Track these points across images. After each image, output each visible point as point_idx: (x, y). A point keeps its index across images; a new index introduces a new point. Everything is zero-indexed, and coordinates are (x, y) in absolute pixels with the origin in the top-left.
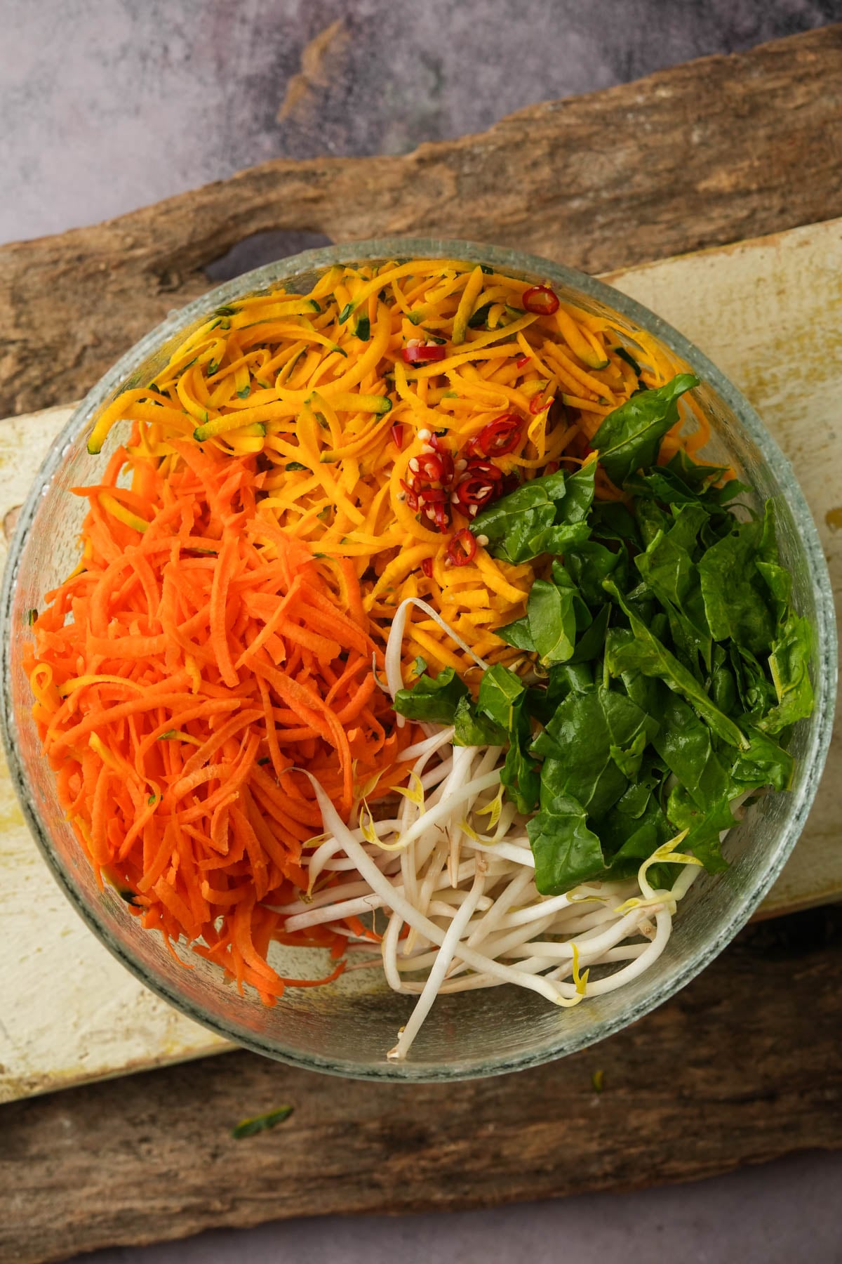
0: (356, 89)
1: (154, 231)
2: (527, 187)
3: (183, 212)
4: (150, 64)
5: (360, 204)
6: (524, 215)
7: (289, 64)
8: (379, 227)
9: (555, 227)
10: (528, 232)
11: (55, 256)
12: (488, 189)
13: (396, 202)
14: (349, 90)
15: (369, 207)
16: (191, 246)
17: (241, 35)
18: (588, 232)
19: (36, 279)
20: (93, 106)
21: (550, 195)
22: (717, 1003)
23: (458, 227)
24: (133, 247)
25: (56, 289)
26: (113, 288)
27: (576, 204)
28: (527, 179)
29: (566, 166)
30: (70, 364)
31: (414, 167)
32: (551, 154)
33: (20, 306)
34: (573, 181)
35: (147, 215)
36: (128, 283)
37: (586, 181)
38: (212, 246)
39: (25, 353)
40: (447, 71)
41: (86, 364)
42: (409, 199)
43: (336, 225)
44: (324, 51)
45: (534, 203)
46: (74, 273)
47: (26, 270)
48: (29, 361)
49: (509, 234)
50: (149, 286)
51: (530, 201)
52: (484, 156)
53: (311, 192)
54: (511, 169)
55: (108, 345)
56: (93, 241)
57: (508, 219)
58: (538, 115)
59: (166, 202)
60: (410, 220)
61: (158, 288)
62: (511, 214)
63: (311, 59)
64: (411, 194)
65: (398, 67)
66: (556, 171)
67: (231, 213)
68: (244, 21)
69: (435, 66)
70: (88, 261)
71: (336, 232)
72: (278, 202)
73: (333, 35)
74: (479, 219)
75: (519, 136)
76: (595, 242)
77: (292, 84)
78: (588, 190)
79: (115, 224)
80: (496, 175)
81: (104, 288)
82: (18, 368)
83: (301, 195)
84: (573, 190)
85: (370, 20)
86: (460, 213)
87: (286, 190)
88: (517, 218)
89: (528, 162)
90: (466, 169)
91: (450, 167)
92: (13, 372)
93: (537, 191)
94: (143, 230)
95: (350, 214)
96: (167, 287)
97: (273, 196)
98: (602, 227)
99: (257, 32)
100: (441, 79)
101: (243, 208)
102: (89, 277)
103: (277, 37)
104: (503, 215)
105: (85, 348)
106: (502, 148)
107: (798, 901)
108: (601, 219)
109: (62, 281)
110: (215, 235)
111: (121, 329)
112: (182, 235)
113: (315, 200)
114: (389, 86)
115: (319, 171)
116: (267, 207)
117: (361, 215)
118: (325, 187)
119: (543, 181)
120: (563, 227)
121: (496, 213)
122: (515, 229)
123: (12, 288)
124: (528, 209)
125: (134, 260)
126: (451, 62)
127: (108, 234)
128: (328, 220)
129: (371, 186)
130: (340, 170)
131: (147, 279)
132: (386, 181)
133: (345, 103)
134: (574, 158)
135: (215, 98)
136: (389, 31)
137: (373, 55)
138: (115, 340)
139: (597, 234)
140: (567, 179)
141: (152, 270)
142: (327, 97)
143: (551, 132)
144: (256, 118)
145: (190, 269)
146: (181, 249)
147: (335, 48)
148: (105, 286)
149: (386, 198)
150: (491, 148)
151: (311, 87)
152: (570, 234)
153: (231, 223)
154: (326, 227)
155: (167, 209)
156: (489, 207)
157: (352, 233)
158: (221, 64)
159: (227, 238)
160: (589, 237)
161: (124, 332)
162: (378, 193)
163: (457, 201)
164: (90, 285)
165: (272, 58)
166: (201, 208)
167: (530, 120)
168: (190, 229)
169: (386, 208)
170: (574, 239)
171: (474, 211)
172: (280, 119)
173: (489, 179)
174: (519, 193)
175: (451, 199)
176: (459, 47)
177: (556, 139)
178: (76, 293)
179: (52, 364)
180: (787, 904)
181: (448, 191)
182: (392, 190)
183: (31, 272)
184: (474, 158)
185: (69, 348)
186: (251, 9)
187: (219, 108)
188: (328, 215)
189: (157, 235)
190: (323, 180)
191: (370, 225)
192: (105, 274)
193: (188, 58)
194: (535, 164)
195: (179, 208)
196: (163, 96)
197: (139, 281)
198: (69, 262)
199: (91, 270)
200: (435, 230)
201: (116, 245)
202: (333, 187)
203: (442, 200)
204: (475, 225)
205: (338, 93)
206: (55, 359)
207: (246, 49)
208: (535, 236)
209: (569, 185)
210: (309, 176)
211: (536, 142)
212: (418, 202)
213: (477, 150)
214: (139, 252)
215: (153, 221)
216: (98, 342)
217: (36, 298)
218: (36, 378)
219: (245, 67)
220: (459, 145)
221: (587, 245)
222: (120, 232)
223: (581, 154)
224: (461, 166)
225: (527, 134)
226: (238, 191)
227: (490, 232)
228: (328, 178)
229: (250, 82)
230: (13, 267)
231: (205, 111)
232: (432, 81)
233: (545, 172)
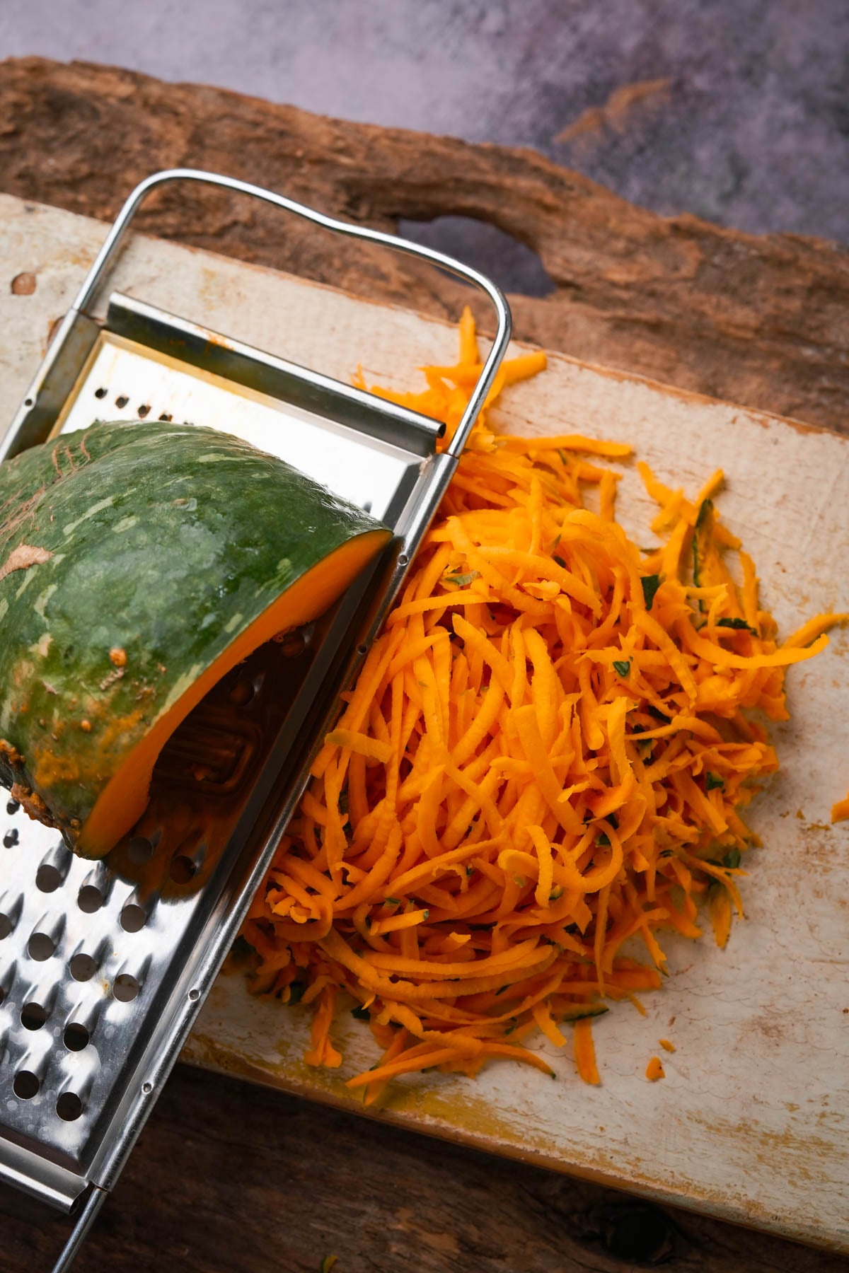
0: (649, 153)
1: (370, 149)
2: (768, 308)
3: (410, 148)
4: (458, 21)
5: (591, 237)
6: (749, 335)
7: (596, 93)
8: (597, 269)
9: (774, 364)
10: (745, 355)
11: (259, 118)
12: (726, 290)
13: (627, 255)
14: (641, 150)
15: (598, 246)
16: (398, 183)
17: (565, 41)
18: (806, 389)
19: (227, 131)
20: (380, 29)
21: (787, 328)
22: (502, 1257)
23: (677, 310)
24: (341, 151)
25: (241, 152)
26: (299, 181)
27: (808, 352)
28: (773, 301)
29: (818, 310)
30: (211, 230)
31: (665, 231)
32: (811, 291)
33: (197, 148)
34: (817, 328)
35: (372, 132)
36: (315, 184)
37: (831, 336)
38: (420, 196)
39: (173, 196)
40: (750, 185)
41: (228, 239)
42: (642, 258)
43: (555, 245)
44: (637, 100)
45: (767, 328)
46: (266, 145)
47: (222, 117)
48: (173, 206)
49: (724, 347)
50: (334, 199)
51: (763, 324)
52: (742, 257)
53: (549, 198)
54: (761, 283)
55: (260, 233)
56: (304, 126)
57: (732, 330)
58: (818, 246)
59: (400, 132)
60: (632, 278)
61: (342, 207)
62: (738, 327)
63: (620, 100)
64: (646, 253)
65: (703, 154)
66: (806, 309)
67: (457, 174)
68: (575, 29)
69: (740, 172)
70: (288, 140)
71: (551, 253)
72: (510, 190)
73: (654, 91)
74: (702, 315)
75: (787, 255)
76: (807, 401)
77: (587, 114)
78: (829, 345)
79: (336, 123)
80: (743, 281)
81: (288, 176)
82: (158, 206)
83: (537, 195)
84: (813, 336)
85: (700, 95)
86: (685, 297)
87: (524, 183)
88: (741, 334)
89: (783, 285)
90: (717, 260)
91: (702, 249)
92: (151, 207)
93: (776, 318)
94: (361, 142)
95: (576, 242)
96: (352, 212)
97: (508, 182)
98: (823, 391)
99: (581, 46)
100: (738, 189)
101: (472, 176)
102: (281, 157)
103: (599, 62)
104: (728, 323)
105: (235, 223)
106: (764, 259)
107: (641, 1181)
108: (825, 382)
109: (252, 147)
110: (429, 187)
111: (282, 223)
112: (395, 169)
113: (549, 209)
114: (683, 168)
115: (569, 183)
116: (496, 190)
117: (586, 248)
118: (566, 201)
119: (788, 311)
120: (783, 368)
121: (722, 317)
122: (734, 344)
123: (198, 127)
124: (757, 331)
125: (334, 165)
126: (758, 176)
127: (323, 127)
128: (549, 236)
129: (613, 223)
130: (589, 194)
131: (337, 191)
132: (632, 229)
133: (629, 159)
134: (831, 307)
135: (504, 86)
136: (712, 115)
137: (684, 130)
138: (270, 232)
139: (813, 396)
140: (813, 323)
141: (347, 185)
142: (615, 143)
143: (822, 269)
144: (533, 126)
145: (386, 209)
146: (388, 180)
147: (650, 103)
148: (292, 175)
149: (620, 245)
150: (754, 252)
151: (604, 126)
152: (786, 381)
153: (451, 184)
154: (544, 243)
155: (396, 137)
156: (718, 307)
157: (567, 261)
158: (529, 57)
159: (440, 197)
160: (803, 394)
161: (284, 229)
162: (615, 235)
163: (690, 284)
164: (277, 165)
165: (581, 79)
166: (430, 154)
167: (807, 247)
168: (407, 166)
169: (615, 255)
170: (787, 388)
171: (701, 303)
172: (557, 140)
173: (734, 281)
174: (757, 311)
175: (685, 279)
176: (774, 168)
177: (824, 278)
178: (258, 165)
179: (194, 221)
180: (628, 1178)
181: (687, 270)
182: (631, 240)
183: (226, 122)
184: (730, 253)
185: (220, 215)
186: (589, 21)
187: (502, 98)
188: (552, 231)
189: (371, 153)
190: (566, 193)
191: (589, 263)
192: (298, 162)
193: (499, 34)
194: (788, 292)
195: (409, 142)
196: (454, 56)
197: (327, 188)
198: (270, 131)
199: (287, 151)
200: (651, 301)
201: (325, 140)
202: (572, 206)
203: (676, 275)
204: (695, 318)
205: (628, 146)
206: (199, 218)
207: (562, 56)
208: (749, 363)
209: (811, 329)
210: (554, 182)
211: (802, 271)
212: (651, 266)
213: (737, 247)
214: (344, 160)
215: (375, 139)
216: (251, 224)
217: (216, 148)
218: (170, 226)
219: (551, 72)
220: (723, 233)
221: (797, 401)
222: (337, 132)
223: (841, 307)
224: (714, 254)
225: (796, 259)
226: (476, 158)
227: (706, 333)
228: (573, 194)
229: (547, 89)
230: (211, 107)
231: (486, 94)
232: (729, 185)
233: (795, 304)
